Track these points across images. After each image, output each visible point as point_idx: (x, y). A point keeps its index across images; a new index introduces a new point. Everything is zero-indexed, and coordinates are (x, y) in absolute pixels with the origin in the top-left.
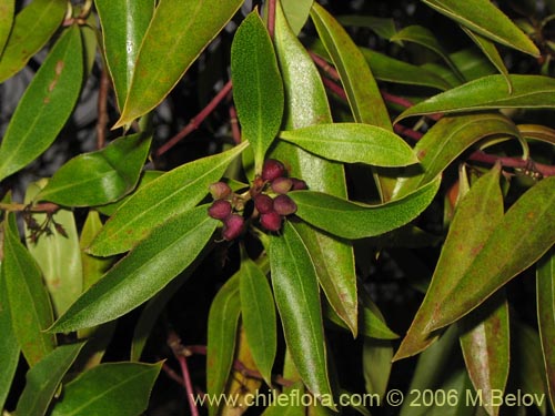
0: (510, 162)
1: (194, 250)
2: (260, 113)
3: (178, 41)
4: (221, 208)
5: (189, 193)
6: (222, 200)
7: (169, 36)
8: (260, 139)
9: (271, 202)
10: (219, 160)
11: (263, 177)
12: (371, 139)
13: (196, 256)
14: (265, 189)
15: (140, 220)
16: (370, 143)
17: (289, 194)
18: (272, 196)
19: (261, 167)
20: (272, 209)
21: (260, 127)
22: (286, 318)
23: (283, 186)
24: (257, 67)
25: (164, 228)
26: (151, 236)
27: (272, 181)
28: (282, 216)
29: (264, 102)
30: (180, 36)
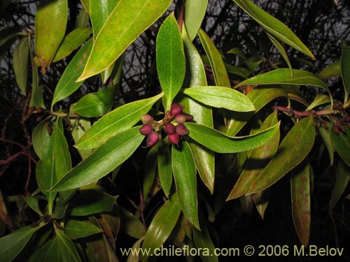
0: (281, 108)
1: (131, 150)
2: (171, 78)
3: (124, 32)
4: (146, 129)
5: (132, 118)
6: (148, 124)
7: (119, 28)
8: (170, 92)
9: (175, 128)
10: (148, 102)
11: (171, 113)
12: (229, 95)
13: (132, 153)
14: (172, 120)
15: (106, 131)
16: (229, 98)
17: (185, 124)
18: (175, 124)
19: (170, 107)
20: (175, 132)
21: (171, 85)
22: (178, 184)
23: (181, 119)
24: (171, 51)
25: (115, 138)
26: (108, 142)
27: (176, 116)
28: (180, 136)
29: (174, 72)
30: (126, 29)
